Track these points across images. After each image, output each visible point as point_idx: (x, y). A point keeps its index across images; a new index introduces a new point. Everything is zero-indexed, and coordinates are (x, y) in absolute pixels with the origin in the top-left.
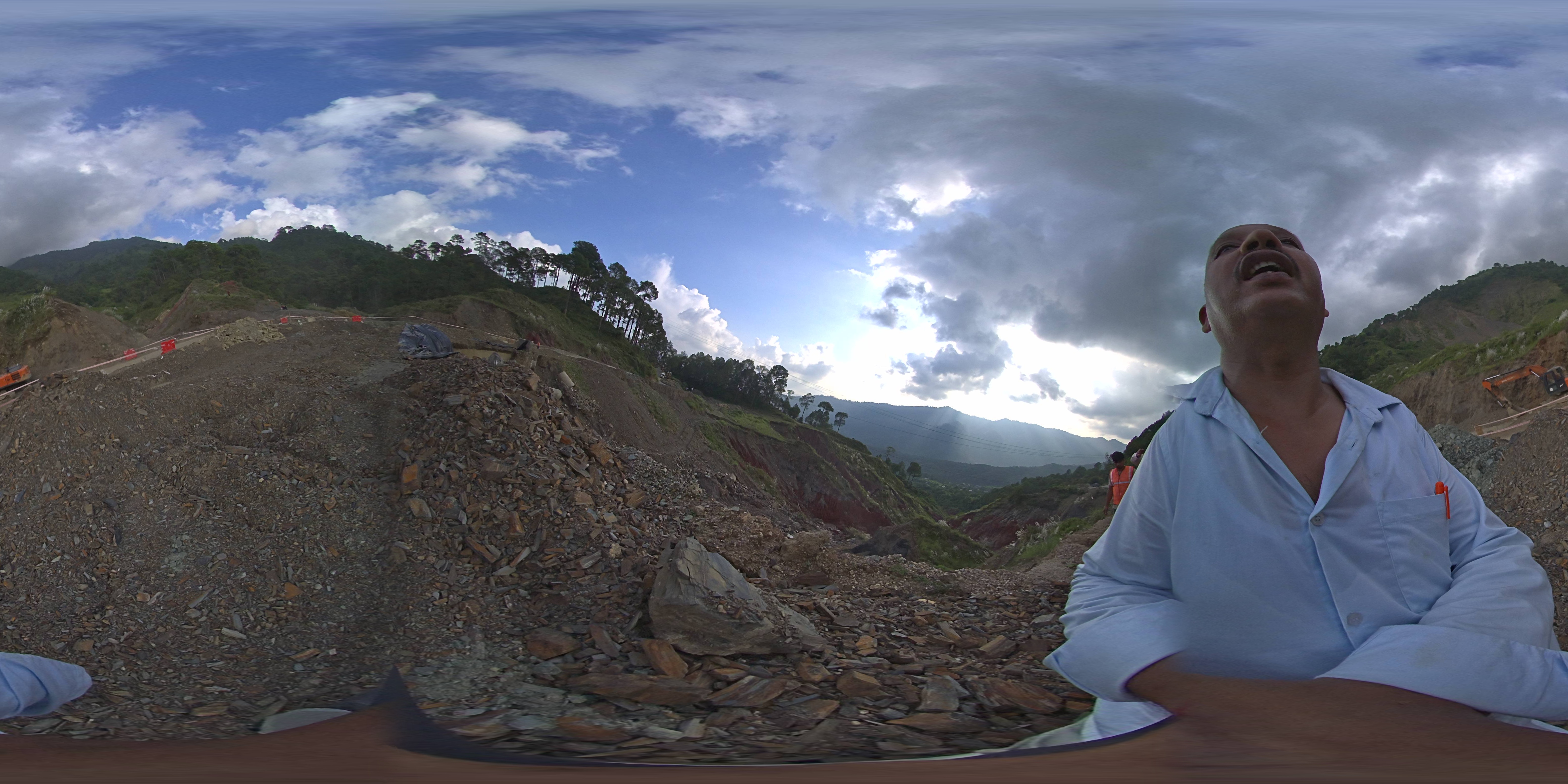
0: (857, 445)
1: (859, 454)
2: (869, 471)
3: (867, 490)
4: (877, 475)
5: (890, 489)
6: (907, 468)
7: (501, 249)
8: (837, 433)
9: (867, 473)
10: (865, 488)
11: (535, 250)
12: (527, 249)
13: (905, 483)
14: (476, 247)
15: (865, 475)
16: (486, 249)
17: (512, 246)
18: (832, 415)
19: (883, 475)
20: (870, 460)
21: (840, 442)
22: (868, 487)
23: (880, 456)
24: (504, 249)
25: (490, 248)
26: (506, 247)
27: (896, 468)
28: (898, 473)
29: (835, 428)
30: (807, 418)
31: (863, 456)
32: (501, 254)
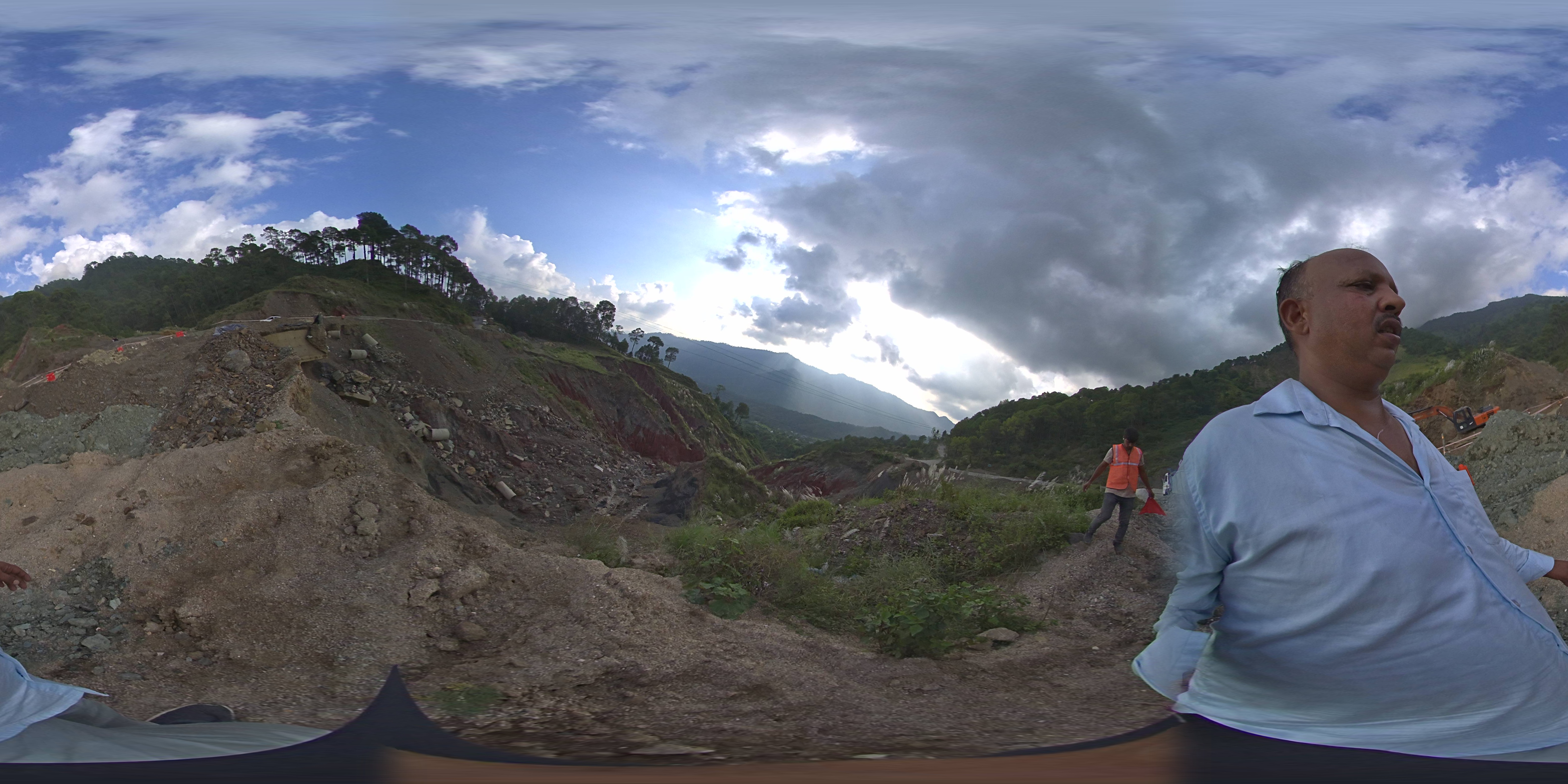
0: (687, 382)
1: (687, 390)
2: (695, 407)
3: (690, 427)
4: (704, 412)
5: (715, 427)
6: (735, 408)
7: (292, 237)
8: (668, 369)
9: (693, 410)
10: (689, 423)
11: (325, 230)
12: (318, 232)
13: (733, 423)
14: (268, 242)
15: (691, 412)
16: (278, 241)
17: (302, 232)
18: (662, 350)
19: (709, 413)
20: (698, 397)
21: (669, 377)
22: (691, 423)
23: (710, 394)
24: (296, 237)
25: (282, 239)
26: (297, 234)
27: (725, 407)
28: (726, 413)
29: (666, 364)
30: (636, 353)
31: (691, 392)
32: (295, 242)
